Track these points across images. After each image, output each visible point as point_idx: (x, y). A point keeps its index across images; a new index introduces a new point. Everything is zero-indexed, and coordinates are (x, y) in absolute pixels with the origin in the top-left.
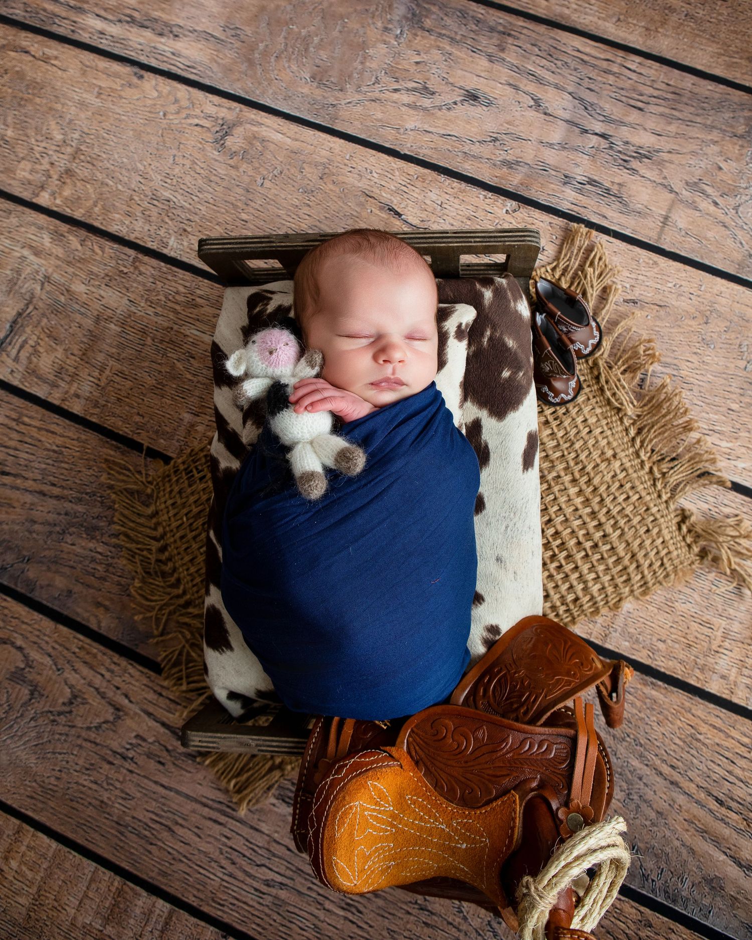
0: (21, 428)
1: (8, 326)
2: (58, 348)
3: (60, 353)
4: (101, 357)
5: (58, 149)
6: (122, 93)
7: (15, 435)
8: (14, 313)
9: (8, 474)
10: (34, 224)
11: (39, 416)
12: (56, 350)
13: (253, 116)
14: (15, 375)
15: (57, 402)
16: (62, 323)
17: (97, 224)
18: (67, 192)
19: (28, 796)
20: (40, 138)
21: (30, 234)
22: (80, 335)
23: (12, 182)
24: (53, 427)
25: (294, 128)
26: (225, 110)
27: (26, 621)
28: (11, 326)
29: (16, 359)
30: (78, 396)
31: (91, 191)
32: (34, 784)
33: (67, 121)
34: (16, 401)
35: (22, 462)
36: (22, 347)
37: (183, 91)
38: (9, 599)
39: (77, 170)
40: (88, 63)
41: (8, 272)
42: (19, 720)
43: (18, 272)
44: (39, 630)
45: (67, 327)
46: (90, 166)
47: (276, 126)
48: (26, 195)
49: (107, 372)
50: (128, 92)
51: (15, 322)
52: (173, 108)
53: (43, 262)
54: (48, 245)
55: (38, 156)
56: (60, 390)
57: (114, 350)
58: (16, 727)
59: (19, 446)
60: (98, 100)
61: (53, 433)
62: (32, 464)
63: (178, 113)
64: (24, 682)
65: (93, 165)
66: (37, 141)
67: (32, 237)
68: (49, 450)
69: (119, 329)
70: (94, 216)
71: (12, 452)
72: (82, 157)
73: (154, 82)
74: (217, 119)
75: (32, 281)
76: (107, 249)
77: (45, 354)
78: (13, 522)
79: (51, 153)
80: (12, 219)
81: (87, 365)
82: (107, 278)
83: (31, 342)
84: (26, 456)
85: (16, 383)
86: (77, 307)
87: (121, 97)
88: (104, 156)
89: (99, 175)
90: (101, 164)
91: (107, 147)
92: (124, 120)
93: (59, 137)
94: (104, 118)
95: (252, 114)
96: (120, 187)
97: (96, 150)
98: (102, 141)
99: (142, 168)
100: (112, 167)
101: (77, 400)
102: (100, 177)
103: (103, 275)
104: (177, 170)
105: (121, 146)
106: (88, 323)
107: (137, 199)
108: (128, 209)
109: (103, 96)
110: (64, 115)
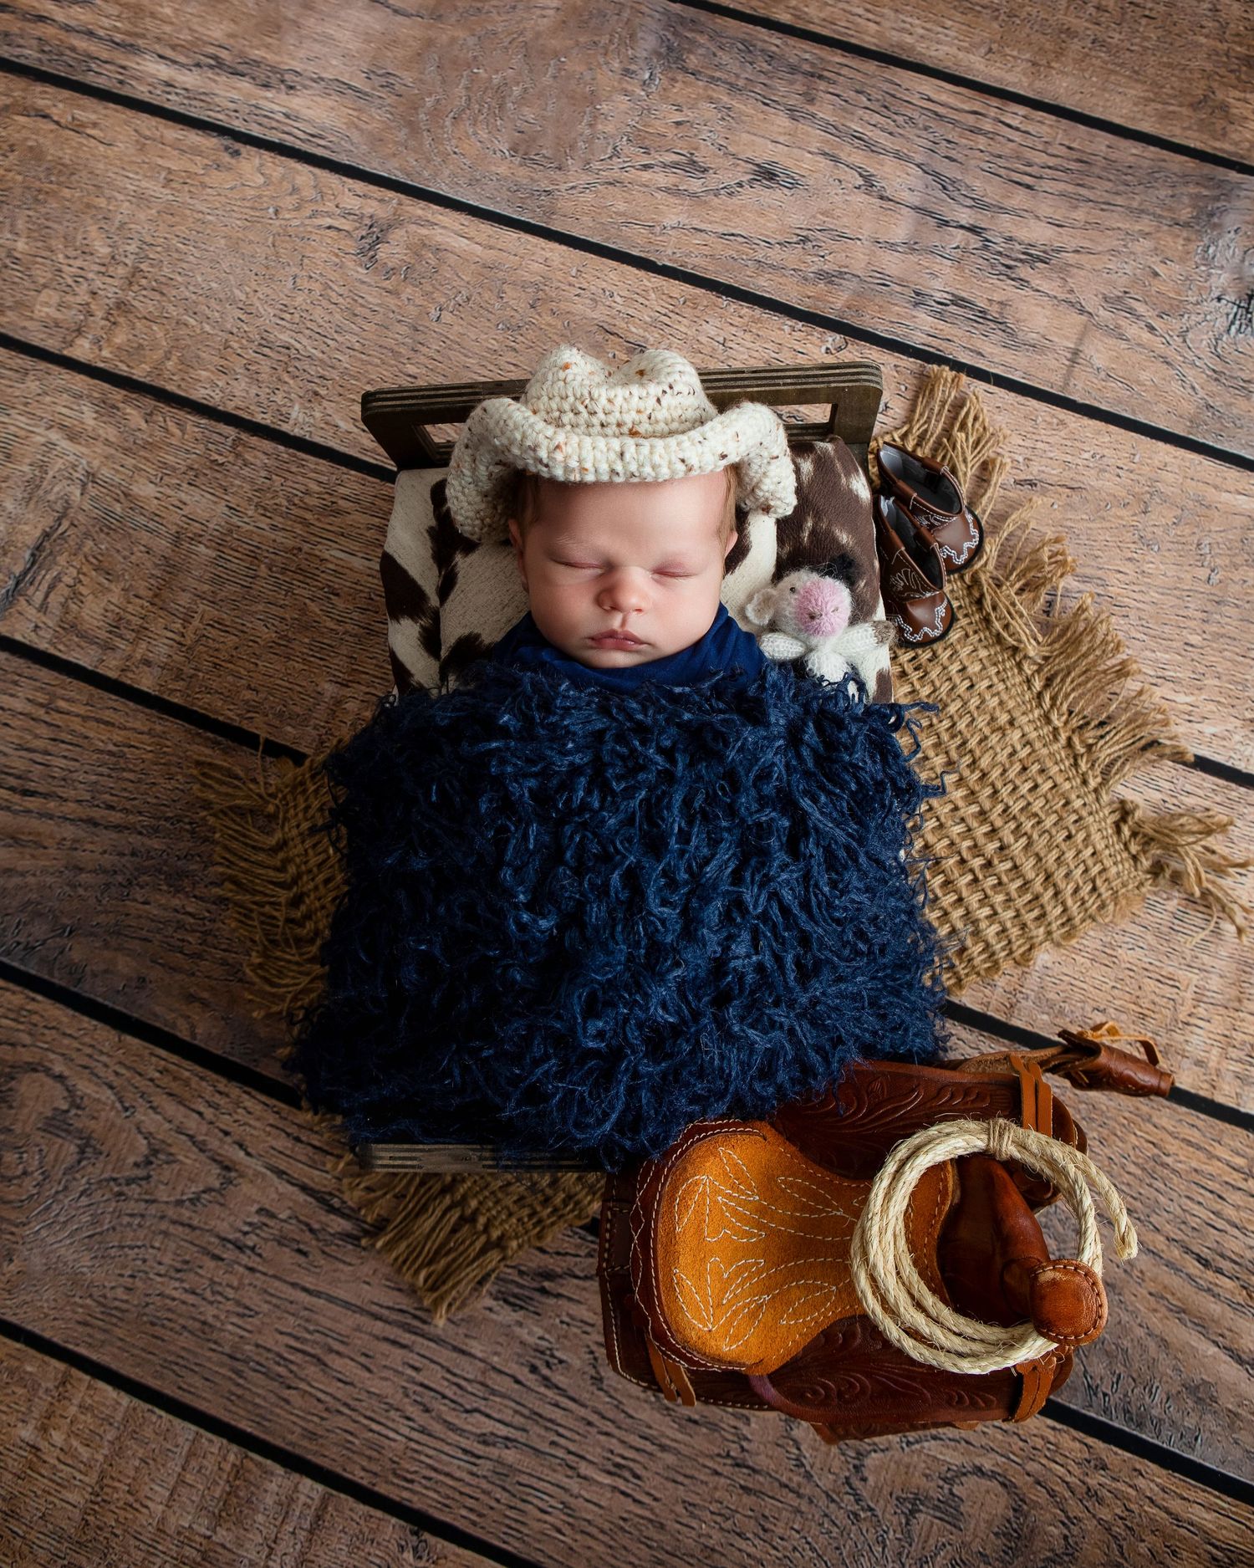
0: (56, 718)
1: (27, 555)
2: (113, 587)
3: (116, 595)
4: (184, 599)
5: (103, 269)
6: (206, 179)
7: (43, 731)
8: (38, 533)
9: (33, 794)
10: (67, 391)
11: (84, 699)
12: (109, 590)
13: (420, 212)
14: (41, 633)
15: (113, 674)
16: (119, 546)
17: (171, 387)
18: (120, 338)
19: (79, 1323)
20: (72, 253)
21: (61, 406)
22: (149, 564)
23: (27, 324)
24: (108, 715)
25: (486, 229)
26: (375, 203)
27: (69, 1032)
28: (33, 555)
29: (43, 608)
30: (147, 663)
31: (160, 335)
32: (89, 1301)
33: (117, 224)
34: (45, 675)
35: (57, 773)
36: (51, 588)
37: (304, 174)
38: (39, 998)
39: (135, 303)
40: (148, 133)
41: (26, 468)
42: (61, 1197)
43: (43, 467)
44: (92, 1046)
45: (127, 553)
46: (158, 296)
47: (457, 227)
48: (52, 344)
49: (196, 623)
50: (215, 178)
51: (39, 548)
52: (289, 202)
53: (84, 450)
54: (92, 422)
55: (70, 281)
56: (118, 654)
57: (206, 587)
58: (56, 1208)
59: (51, 747)
60: (168, 191)
61: (107, 723)
62: (75, 775)
63: (297, 209)
64: (68, 1132)
65: (163, 294)
66: (68, 257)
67: (64, 411)
68: (101, 752)
69: (214, 554)
70: (167, 375)
71: (38, 757)
72: (144, 282)
73: (257, 161)
74: (362, 216)
75: (65, 482)
76: (189, 427)
77: (91, 597)
78: (44, 871)
79: (91, 275)
80: (29, 384)
81: (161, 613)
82: (192, 473)
83: (67, 580)
84: (63, 763)
85: (43, 646)
86: (142, 520)
87: (204, 185)
88: (179, 279)
89: (171, 308)
90: (174, 292)
91: (184, 265)
92: (210, 222)
93: (105, 251)
94: (177, 219)
95: (419, 209)
96: (207, 328)
97: (166, 271)
98: (176, 255)
99: (243, 297)
100: (194, 297)
101: (146, 669)
102: (173, 311)
103: (183, 469)
104: (300, 299)
105: (206, 263)
106: (162, 545)
107: (236, 345)
108: (223, 362)
109: (174, 185)
110: (110, 215)
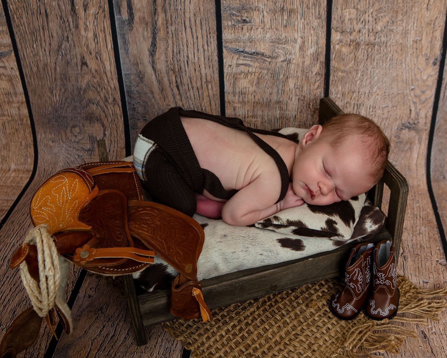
0: (205, 86)
1: (253, 51)
2: (254, 86)
3: (252, 89)
4: (260, 113)
5: (371, 31)
6: (420, 57)
7: (199, 84)
8: (262, 51)
9: (178, 89)
10: (318, 37)
11: (215, 93)
12: (253, 86)
13: (424, 137)
14: (229, 68)
15: (226, 99)
16: (269, 83)
17: (331, 78)
18: (345, 50)
19: (44, 169)
20: (374, 15)
21: (311, 39)
22: (266, 96)
23: (339, 9)
24: (213, 103)
25: (423, 162)
26: (424, 121)
27: (118, 131)
28: (254, 53)
29: (238, 65)
30: (234, 109)
31: (350, 65)
32: (51, 169)
33: (392, 28)
34: (217, 76)
35: (188, 94)
36: (245, 65)
37: (431, 93)
38: (122, 118)
39: (360, 50)
40: (436, 24)
41: (284, 36)
42: (75, 149)
43: (286, 42)
44: (118, 141)
45: (267, 86)
46: (365, 58)
47: (421, 152)
48: (334, 23)
49: (254, 120)
50: (422, 60)
51: (257, 54)
52: (418, 92)
53: (298, 55)
54: (309, 53)
55: (362, 19)
56: (233, 98)
57: (266, 118)
58: (71, 149)
59: (195, 89)
60: (411, 43)
61: (210, 104)
62: (190, 100)
63: (416, 96)
64: (92, 144)
65: (367, 59)
66: (372, 14)
67: (310, 40)
68: (201, 106)
69: (278, 116)
70: (336, 74)
71: (190, 86)
72: (370, 50)
73: (433, 73)
74: (418, 119)
75: (284, 53)
76: (319, 90)
77: (248, 80)
78: (158, 103)
79: (367, 27)
80: (316, 21)
81: (252, 107)
82: (303, 98)
83: (250, 69)
84: (192, 95)
85: (225, 71)
86: (280, 87)
87: (417, 57)
88: (375, 64)
89: (362, 65)
90: (369, 64)
91: (381, 64)
92: (402, 66)
93: (379, 28)
94: (400, 52)
95: (425, 137)
96: (358, 82)
97: (377, 57)
98: (384, 58)
99: (374, 91)
100: (369, 72)
101: (232, 110)
102: (361, 67)
103: (303, 95)
104: (379, 112)
105: (384, 72)
106: (274, 98)
107: (355, 95)
108: (347, 94)
109: (415, 45)
110: (395, 24)
